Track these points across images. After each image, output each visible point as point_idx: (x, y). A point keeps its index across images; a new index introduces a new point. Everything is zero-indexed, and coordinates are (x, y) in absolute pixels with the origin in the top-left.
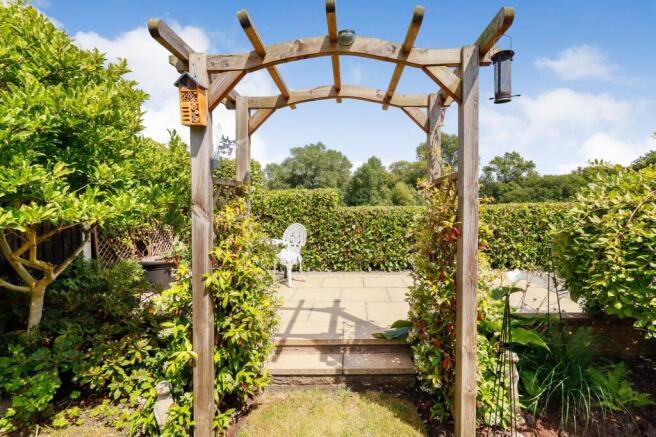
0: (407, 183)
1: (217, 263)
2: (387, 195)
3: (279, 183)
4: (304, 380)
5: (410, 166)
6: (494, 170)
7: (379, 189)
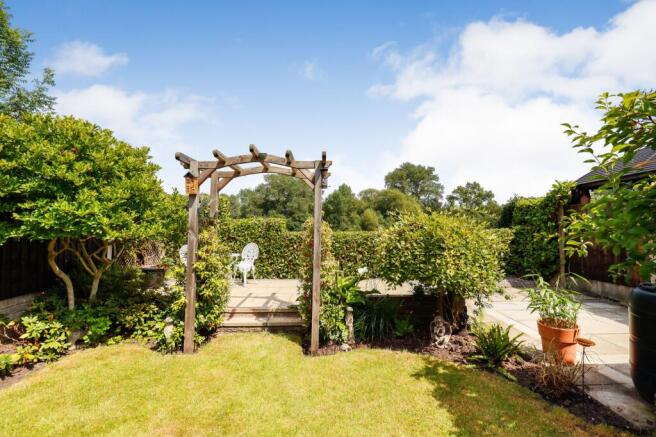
0: (376, 210)
1: (199, 258)
2: (356, 221)
3: (252, 207)
4: (244, 329)
5: (380, 194)
6: (457, 199)
7: (348, 215)
